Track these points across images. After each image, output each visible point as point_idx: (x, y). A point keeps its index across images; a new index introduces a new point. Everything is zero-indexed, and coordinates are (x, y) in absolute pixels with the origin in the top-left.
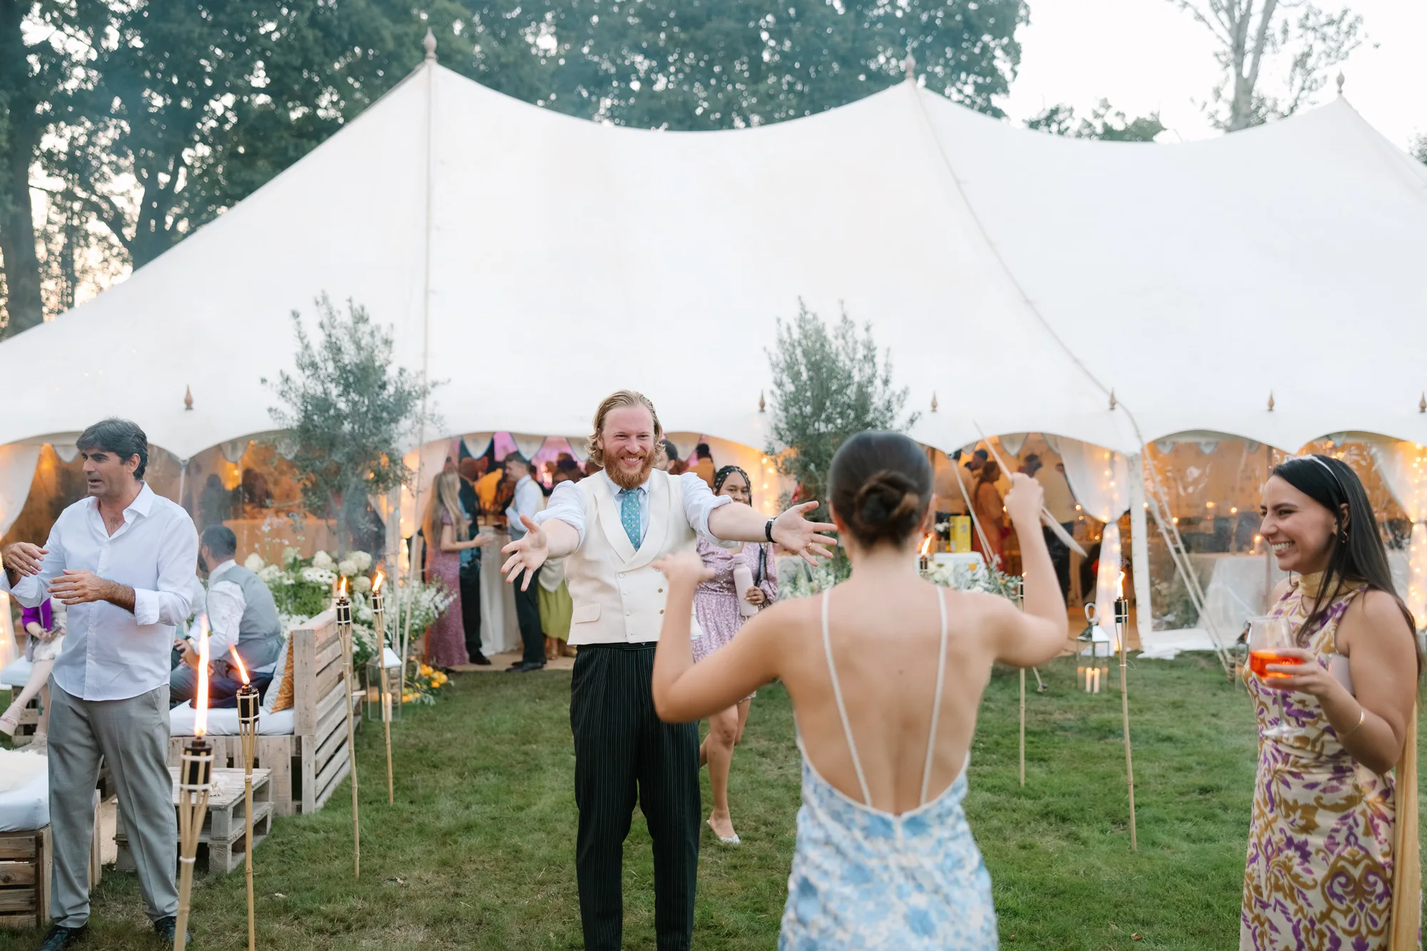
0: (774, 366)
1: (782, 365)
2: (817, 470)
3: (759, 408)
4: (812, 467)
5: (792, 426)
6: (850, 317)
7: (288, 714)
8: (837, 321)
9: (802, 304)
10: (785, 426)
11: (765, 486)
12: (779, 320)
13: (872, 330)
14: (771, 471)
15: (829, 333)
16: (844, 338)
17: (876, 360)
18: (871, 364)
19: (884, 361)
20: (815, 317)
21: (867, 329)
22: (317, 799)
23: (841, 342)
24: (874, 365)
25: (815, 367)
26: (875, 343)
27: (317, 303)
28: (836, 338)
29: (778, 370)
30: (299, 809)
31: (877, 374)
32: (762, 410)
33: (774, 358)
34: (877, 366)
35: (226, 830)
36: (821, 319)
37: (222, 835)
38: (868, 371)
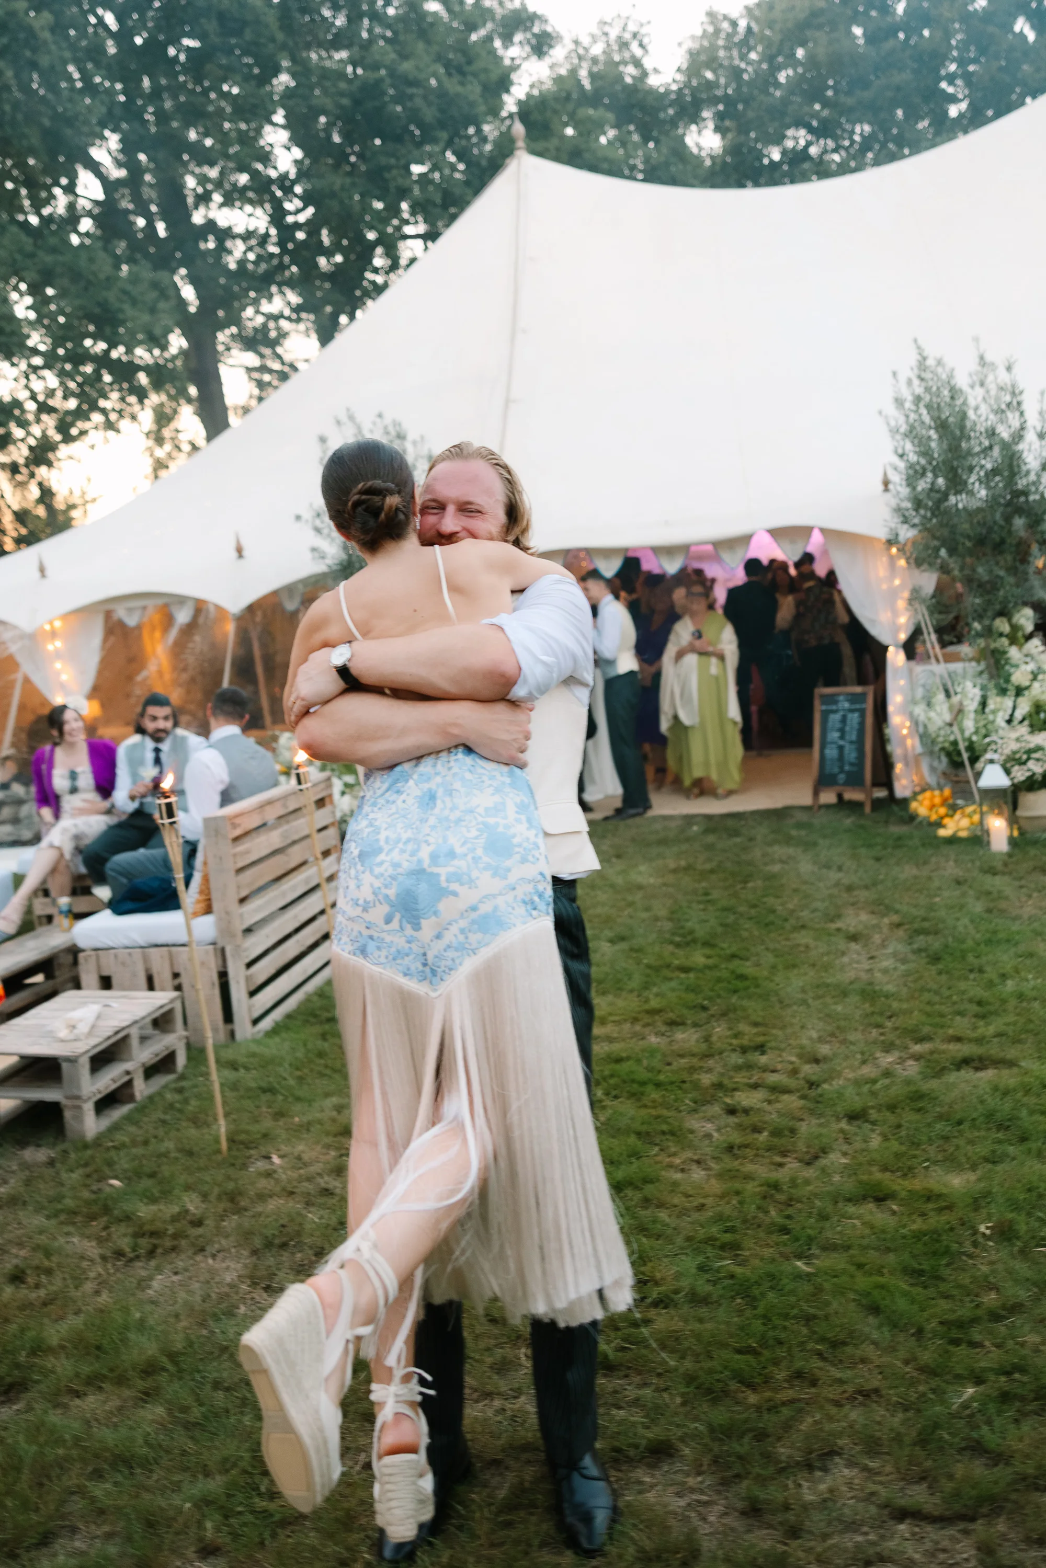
0: (894, 431)
1: (904, 428)
2: (950, 555)
3: (881, 487)
4: (943, 552)
5: (918, 504)
6: (989, 358)
7: (209, 920)
8: (974, 366)
9: (919, 348)
10: (909, 505)
11: (897, 582)
12: (894, 374)
13: (1015, 370)
14: (902, 562)
15: (962, 381)
16: (982, 384)
17: (1025, 407)
18: (1017, 414)
19: (1037, 407)
20: (939, 362)
21: (1009, 369)
22: (255, 1022)
23: (979, 392)
24: (1022, 414)
25: (942, 426)
26: (1021, 385)
27: (338, 423)
28: (972, 387)
29: (898, 437)
30: (232, 1034)
31: (1029, 424)
32: (886, 489)
33: (893, 423)
34: (1027, 415)
35: (79, 1087)
36: (950, 362)
37: (76, 1092)
38: (1014, 420)
